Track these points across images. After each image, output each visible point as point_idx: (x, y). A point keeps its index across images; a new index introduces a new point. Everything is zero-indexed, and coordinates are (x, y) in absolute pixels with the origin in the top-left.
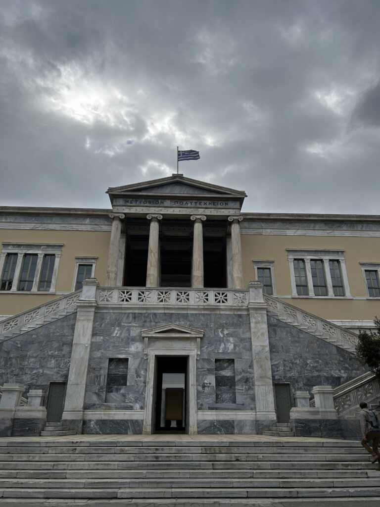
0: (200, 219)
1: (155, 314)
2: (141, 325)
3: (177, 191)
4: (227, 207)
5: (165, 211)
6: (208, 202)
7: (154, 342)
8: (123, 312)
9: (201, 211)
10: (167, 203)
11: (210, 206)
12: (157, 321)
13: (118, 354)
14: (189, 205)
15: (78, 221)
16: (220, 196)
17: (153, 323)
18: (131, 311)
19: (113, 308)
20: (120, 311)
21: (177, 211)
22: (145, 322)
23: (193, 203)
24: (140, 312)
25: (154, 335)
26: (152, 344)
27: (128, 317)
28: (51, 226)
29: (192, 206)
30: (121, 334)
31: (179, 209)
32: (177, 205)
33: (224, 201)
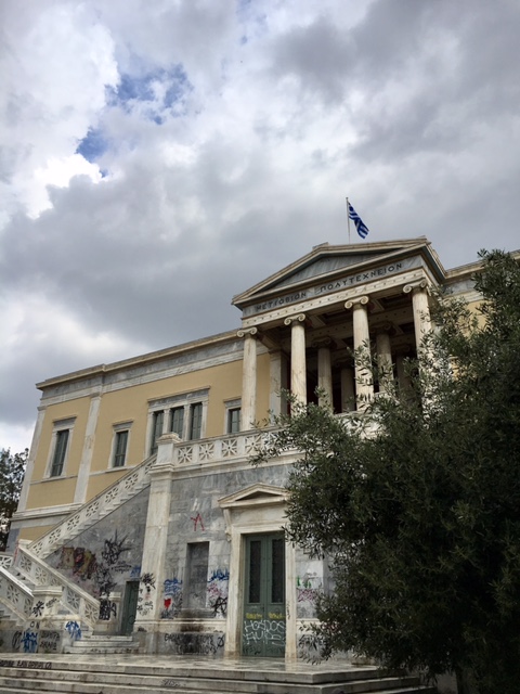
0: (359, 303)
1: (241, 472)
2: (223, 490)
3: (323, 271)
4: (401, 270)
5: (307, 307)
6: (370, 272)
7: (240, 514)
8: (203, 474)
9: (360, 290)
10: (311, 292)
11: (374, 278)
12: (244, 482)
13: (198, 536)
14: (342, 286)
15: (224, 351)
16: (385, 257)
17: (239, 486)
18: (212, 472)
19: (191, 472)
20: (200, 474)
21: (325, 301)
22: (229, 485)
23: (348, 282)
24: (223, 471)
25: (235, 505)
26: (237, 518)
27: (209, 481)
28: (196, 366)
29: (347, 286)
30: (201, 507)
31: (327, 297)
32: (324, 292)
33: (394, 262)
